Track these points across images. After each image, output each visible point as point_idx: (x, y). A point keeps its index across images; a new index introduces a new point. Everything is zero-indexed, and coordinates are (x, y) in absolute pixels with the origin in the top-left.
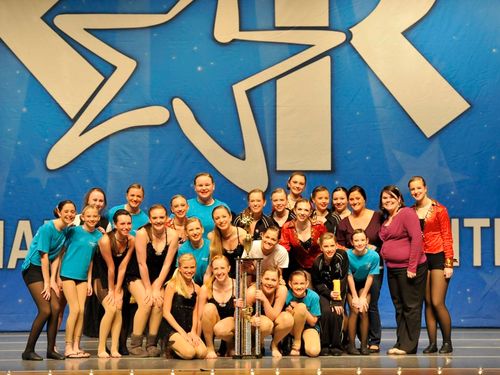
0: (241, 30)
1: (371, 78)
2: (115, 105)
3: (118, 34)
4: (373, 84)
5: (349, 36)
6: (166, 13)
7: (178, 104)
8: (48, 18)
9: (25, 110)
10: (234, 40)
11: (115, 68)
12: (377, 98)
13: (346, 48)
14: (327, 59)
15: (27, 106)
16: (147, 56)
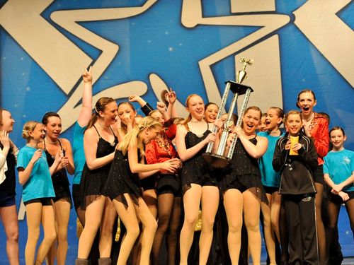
0: (203, 16)
1: (313, 51)
2: (102, 81)
3: (103, 24)
4: (314, 56)
5: (293, 18)
6: (142, 6)
7: (154, 79)
8: (46, 15)
9: (28, 89)
10: (198, 25)
11: (101, 52)
12: (319, 67)
13: (291, 28)
14: (276, 37)
15: (30, 86)
16: (126, 41)
